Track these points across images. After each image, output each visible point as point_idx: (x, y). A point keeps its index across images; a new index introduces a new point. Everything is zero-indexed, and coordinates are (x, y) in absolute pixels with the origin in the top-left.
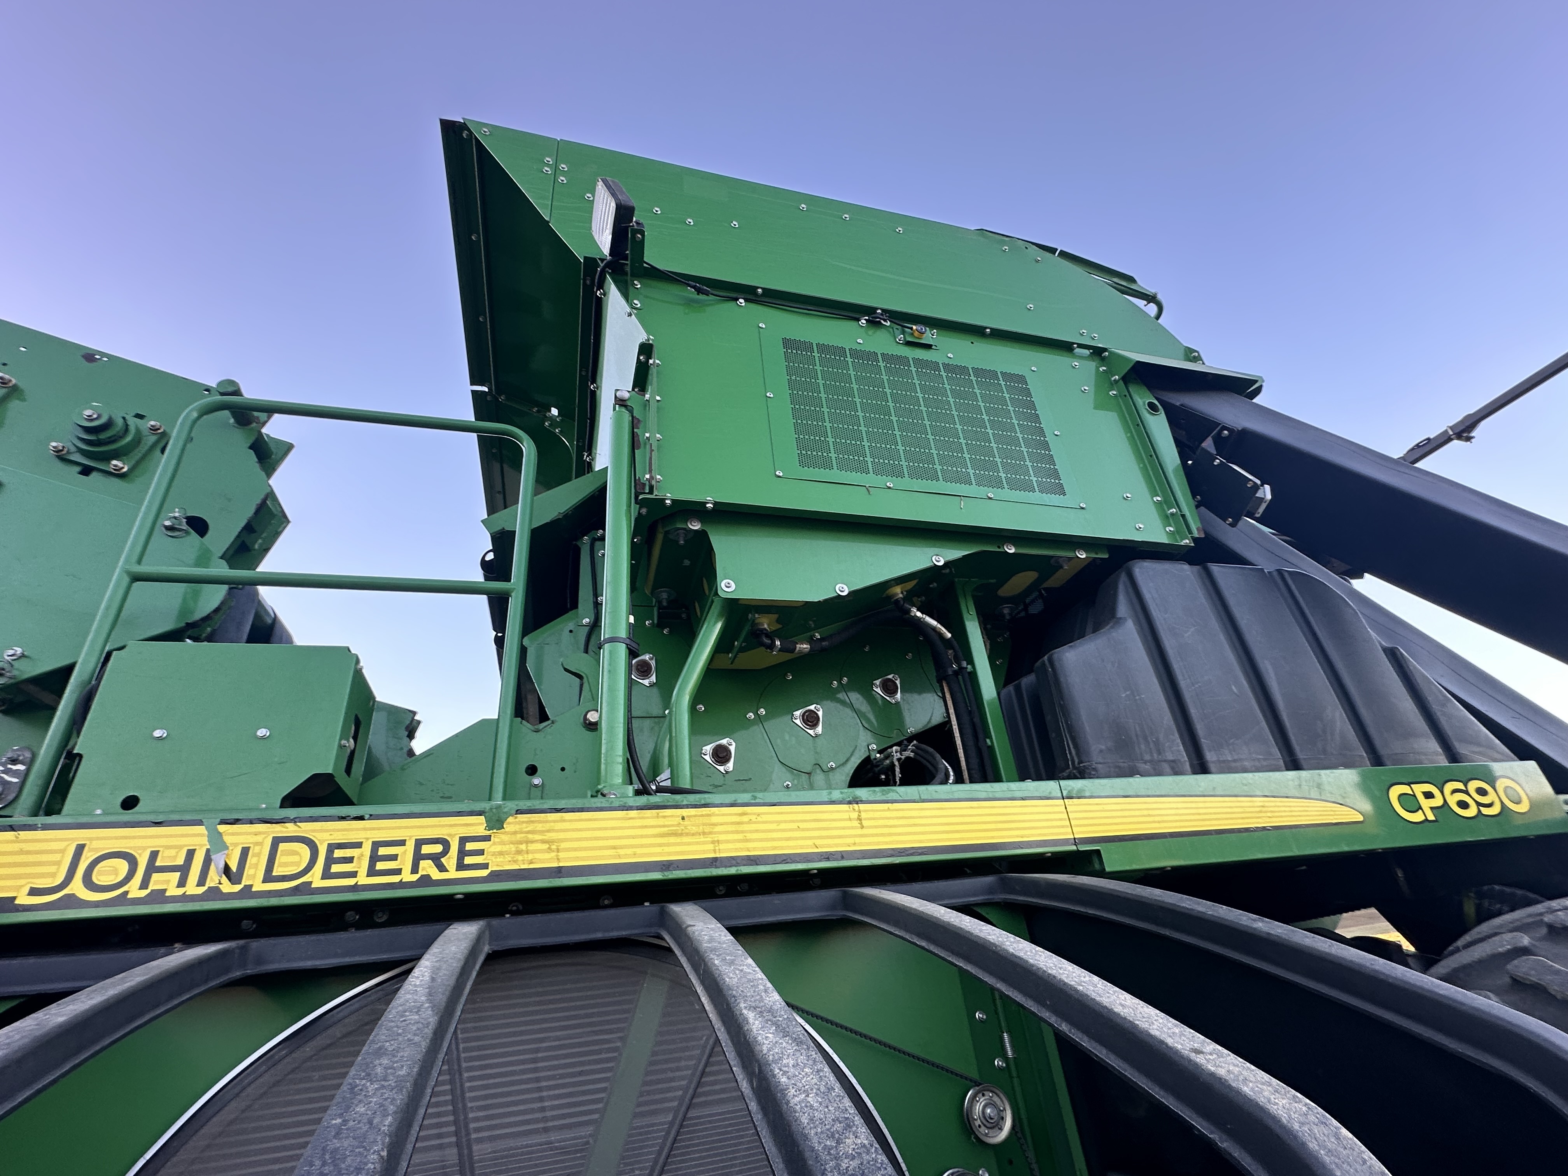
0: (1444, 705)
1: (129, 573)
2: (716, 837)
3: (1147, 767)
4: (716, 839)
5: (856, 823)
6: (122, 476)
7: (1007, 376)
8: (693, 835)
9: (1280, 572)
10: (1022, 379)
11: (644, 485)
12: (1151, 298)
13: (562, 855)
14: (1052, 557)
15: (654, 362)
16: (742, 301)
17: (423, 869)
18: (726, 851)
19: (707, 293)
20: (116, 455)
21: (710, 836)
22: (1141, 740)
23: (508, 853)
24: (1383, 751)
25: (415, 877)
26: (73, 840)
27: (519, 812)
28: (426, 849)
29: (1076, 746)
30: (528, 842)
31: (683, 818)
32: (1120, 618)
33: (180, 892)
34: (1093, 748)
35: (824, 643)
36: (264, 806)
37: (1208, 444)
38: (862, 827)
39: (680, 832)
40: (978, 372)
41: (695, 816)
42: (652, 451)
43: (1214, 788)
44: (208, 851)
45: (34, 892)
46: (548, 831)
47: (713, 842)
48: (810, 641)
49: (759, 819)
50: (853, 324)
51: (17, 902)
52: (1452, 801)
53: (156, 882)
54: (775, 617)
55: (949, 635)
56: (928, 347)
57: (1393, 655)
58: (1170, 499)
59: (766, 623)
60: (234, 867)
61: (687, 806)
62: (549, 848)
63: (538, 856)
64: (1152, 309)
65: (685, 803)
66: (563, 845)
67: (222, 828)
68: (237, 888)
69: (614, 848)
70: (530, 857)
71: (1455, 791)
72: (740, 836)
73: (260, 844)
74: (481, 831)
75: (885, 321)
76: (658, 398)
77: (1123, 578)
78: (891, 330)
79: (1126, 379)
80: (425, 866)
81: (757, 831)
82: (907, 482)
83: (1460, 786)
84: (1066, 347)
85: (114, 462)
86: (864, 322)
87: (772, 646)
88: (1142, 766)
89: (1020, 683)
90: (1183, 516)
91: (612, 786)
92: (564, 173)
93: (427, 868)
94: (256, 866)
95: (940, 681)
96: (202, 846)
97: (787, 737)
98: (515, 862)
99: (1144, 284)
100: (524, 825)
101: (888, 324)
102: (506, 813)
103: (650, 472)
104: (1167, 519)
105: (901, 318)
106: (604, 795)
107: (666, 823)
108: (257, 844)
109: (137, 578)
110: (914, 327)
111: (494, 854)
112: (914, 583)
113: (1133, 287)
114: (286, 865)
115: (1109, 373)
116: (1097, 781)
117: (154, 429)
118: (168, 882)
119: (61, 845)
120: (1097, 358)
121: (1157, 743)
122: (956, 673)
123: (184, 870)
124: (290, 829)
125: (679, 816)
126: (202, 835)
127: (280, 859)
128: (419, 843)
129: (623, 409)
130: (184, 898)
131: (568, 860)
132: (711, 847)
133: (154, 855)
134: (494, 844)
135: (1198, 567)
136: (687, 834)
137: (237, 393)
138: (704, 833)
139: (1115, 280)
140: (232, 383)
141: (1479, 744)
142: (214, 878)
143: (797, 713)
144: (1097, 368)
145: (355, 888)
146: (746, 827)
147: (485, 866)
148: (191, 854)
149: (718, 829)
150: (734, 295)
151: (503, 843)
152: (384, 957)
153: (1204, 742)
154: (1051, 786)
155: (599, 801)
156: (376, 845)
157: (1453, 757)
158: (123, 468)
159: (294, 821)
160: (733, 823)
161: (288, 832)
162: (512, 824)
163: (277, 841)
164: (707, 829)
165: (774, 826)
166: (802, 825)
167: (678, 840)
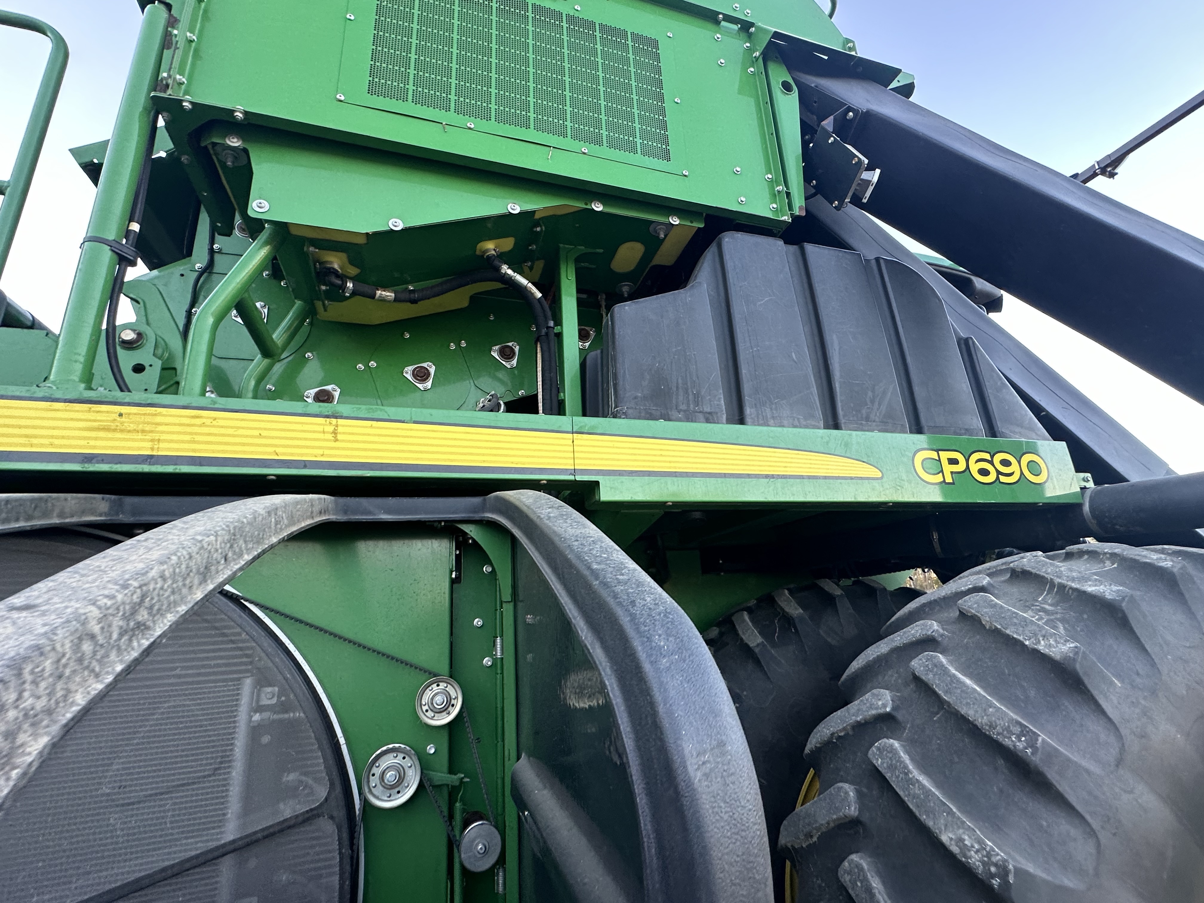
2: (156, 436)
4: (157, 438)
5: (330, 437)
7: (637, 37)
8: (129, 431)
9: (876, 259)
10: (655, 43)
18: (165, 450)
21: (150, 434)
24: (926, 421)
31: (120, 415)
32: (698, 283)
35: (414, 295)
38: (336, 440)
39: (113, 428)
40: (605, 29)
42: (176, 48)
43: (743, 438)
47: (152, 440)
49: (215, 423)
55: (539, 295)
57: (965, 343)
58: (780, 177)
59: (333, 261)
61: (129, 404)
65: (127, 400)
69: (26, 436)
79: (764, 55)
81: (208, 434)
82: (492, 126)
84: (711, 18)
90: (789, 194)
95: (536, 341)
103: (169, 71)
104: (774, 196)
107: (99, 418)
115: (752, 49)
120: (743, 35)
121: (697, 395)
122: (547, 334)
125: (116, 413)
132: (149, 445)
135: (793, 246)
136: (122, 431)
138: (143, 431)
141: (1019, 425)
143: (408, 369)
144: (743, 45)
146: (196, 430)
149: (160, 428)
153: (748, 399)
154: (561, 420)
157: (992, 431)
160: (180, 425)
164: (147, 428)
165: (230, 431)
166: (264, 433)
167: (110, 435)
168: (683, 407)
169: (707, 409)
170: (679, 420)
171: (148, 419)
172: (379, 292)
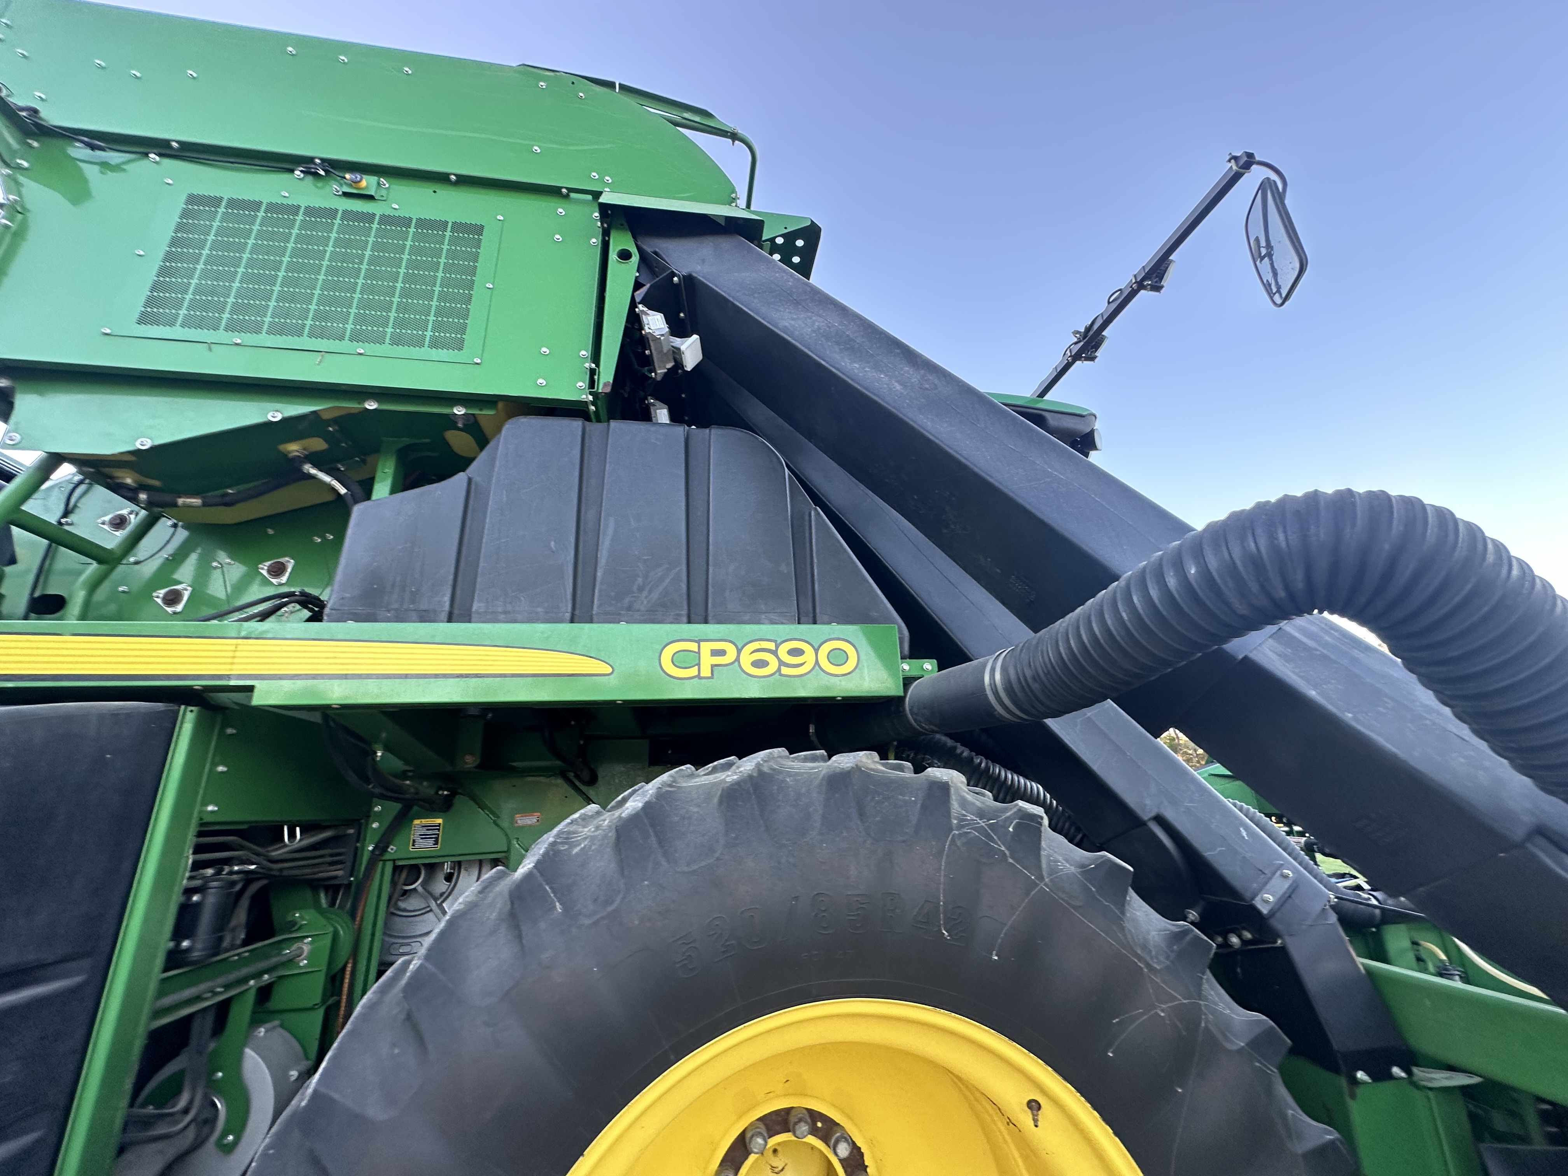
3: (391, 614)
7: (458, 226)
10: (479, 230)
16: (152, 156)
19: (102, 149)
22: (396, 590)
37: (641, 292)
40: (420, 223)
50: (286, 176)
55: (343, 491)
56: (370, 198)
75: (322, 170)
78: (329, 180)
86: (300, 173)
88: (383, 613)
90: (594, 370)
101: (326, 174)
105: (332, 167)
112: (318, 441)
113: (708, 122)
121: (415, 594)
139: (686, 115)
143: (264, 564)
150: (145, 150)
168: (395, 606)
169: (424, 605)
170: (388, 620)
172: (180, 501)
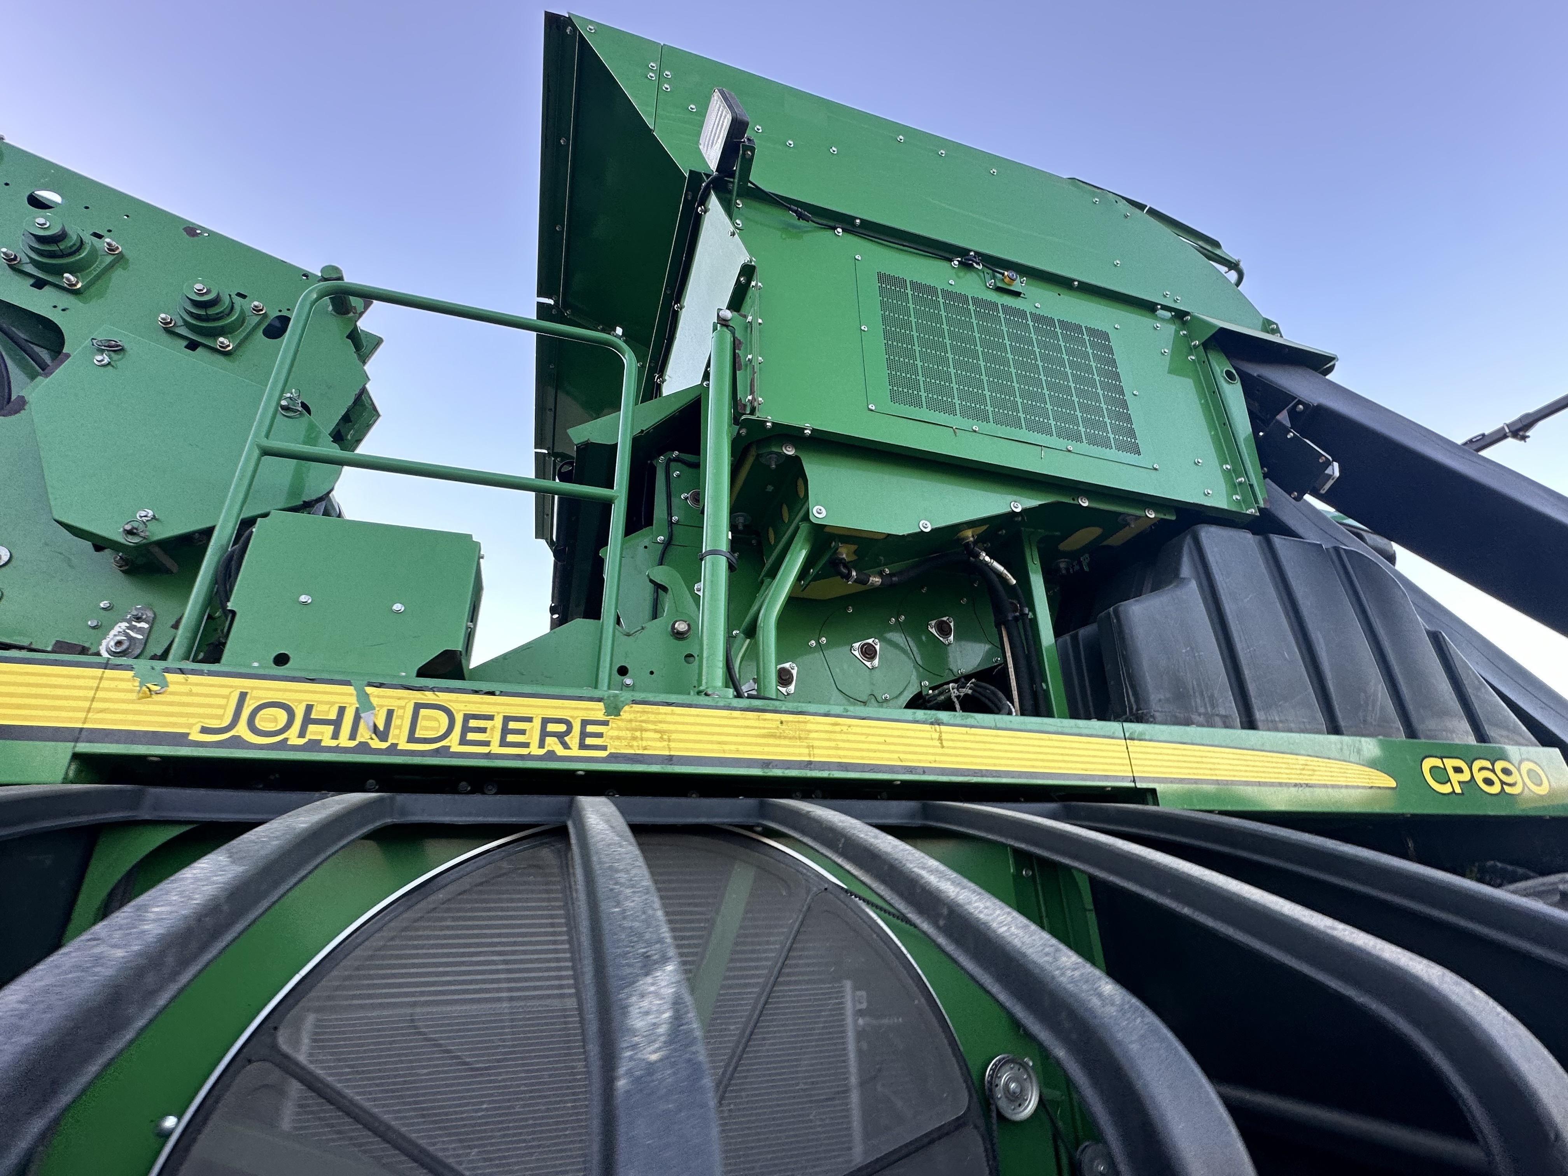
0: (1478, 689)
1: (259, 446)
2: (811, 743)
3: (1201, 719)
4: (811, 745)
5: (937, 743)
6: (227, 354)
7: (1092, 332)
8: (790, 738)
9: (1336, 549)
10: (1105, 336)
11: (745, 406)
12: (1233, 265)
13: (673, 745)
14: (1120, 514)
15: (757, 284)
16: (840, 230)
17: (549, 745)
18: (820, 756)
19: (807, 220)
20: (222, 332)
21: (806, 741)
22: (1197, 694)
23: (625, 739)
24: (1420, 727)
25: (542, 752)
26: (236, 687)
27: (635, 702)
28: (551, 727)
29: (1136, 694)
30: (642, 730)
31: (782, 723)
32: (1184, 579)
33: (334, 743)
34: (1152, 697)
35: (894, 579)
36: (404, 674)
37: (1283, 417)
38: (943, 747)
39: (778, 734)
40: (1064, 324)
41: (792, 722)
42: (754, 373)
43: (1263, 744)
44: (357, 708)
45: (204, 730)
46: (661, 722)
47: (808, 747)
48: (881, 574)
49: (850, 730)
50: (945, 264)
51: (190, 738)
52: (1479, 777)
53: (312, 733)
54: (854, 547)
55: (1014, 582)
56: (1017, 294)
57: (1436, 639)
58: (1239, 468)
59: (845, 553)
60: (381, 727)
61: (785, 712)
62: (661, 738)
63: (650, 743)
64: (1233, 276)
65: (783, 708)
66: (674, 736)
67: (369, 690)
68: (384, 745)
69: (719, 743)
70: (644, 743)
71: (1482, 769)
72: (833, 744)
73: (404, 708)
74: (600, 715)
75: (978, 264)
76: (760, 321)
77: (1188, 541)
78: (982, 274)
79: (1206, 345)
80: (551, 742)
81: (848, 741)
82: (991, 427)
83: (1488, 764)
84: (1149, 307)
85: (221, 339)
86: (957, 263)
87: (848, 576)
88: (1195, 717)
89: (1077, 634)
90: (1251, 486)
91: (715, 687)
92: (669, 81)
93: (552, 743)
94: (400, 727)
95: (998, 626)
96: (351, 704)
97: (845, 667)
98: (632, 747)
99: (1228, 250)
100: (639, 715)
101: (980, 267)
102: (622, 702)
103: (752, 393)
104: (1234, 487)
105: (994, 263)
106: (706, 694)
107: (766, 726)
108: (399, 707)
109: (266, 452)
110: (1006, 273)
111: (612, 738)
112: (985, 528)
113: (1218, 252)
114: (426, 728)
115: (1189, 338)
116: (1157, 727)
117: (257, 309)
118: (322, 733)
119: (225, 691)
120: (1178, 322)
121: (1211, 698)
122: (1016, 619)
123: (337, 724)
124: (429, 697)
125: (777, 720)
126: (351, 695)
127: (421, 723)
128: (545, 721)
129: (725, 329)
130: (337, 749)
131: (678, 750)
132: (806, 751)
133: (309, 708)
134: (612, 728)
135: (1258, 537)
136: (785, 738)
137: (341, 278)
138: (800, 738)
139: (1200, 243)
140: (336, 269)
141: (1507, 728)
142: (364, 734)
143: (857, 645)
144: (1177, 332)
145: (488, 756)
146: (838, 736)
147: (604, 748)
148: (342, 710)
149: (812, 735)
150: (832, 224)
151: (619, 729)
152: (514, 820)
153: (1255, 702)
154: (1114, 727)
155: (702, 700)
156: (507, 719)
157: (1481, 737)
158: (229, 346)
159: (432, 690)
160: (827, 732)
161: (428, 700)
162: (628, 712)
163: (418, 707)
164: (803, 735)
165: (863, 738)
166: (888, 740)
167: (777, 742)
168: (1202, 711)
169: (1222, 714)
170: (1202, 725)
171: (802, 726)
